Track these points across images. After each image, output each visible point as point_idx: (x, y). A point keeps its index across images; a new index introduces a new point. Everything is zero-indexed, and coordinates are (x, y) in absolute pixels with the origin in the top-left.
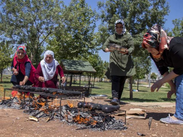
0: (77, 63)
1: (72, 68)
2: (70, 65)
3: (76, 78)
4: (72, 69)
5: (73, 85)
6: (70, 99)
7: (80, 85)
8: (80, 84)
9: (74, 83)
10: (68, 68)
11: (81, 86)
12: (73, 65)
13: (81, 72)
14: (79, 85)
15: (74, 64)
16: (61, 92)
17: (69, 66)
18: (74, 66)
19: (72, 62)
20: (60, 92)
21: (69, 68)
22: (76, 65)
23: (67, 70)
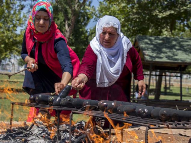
0: (174, 43)
1: (162, 55)
2: (158, 49)
3: (170, 81)
4: (161, 58)
5: (162, 97)
6: (168, 127)
7: (181, 98)
8: (181, 95)
9: (165, 94)
10: (151, 57)
11: (184, 99)
12: (164, 50)
13: (183, 66)
14: (178, 98)
15: (166, 47)
16: (146, 110)
17: (153, 51)
18: (167, 50)
19: (160, 42)
20: (144, 112)
21: (154, 55)
22: (172, 47)
23: (151, 60)
